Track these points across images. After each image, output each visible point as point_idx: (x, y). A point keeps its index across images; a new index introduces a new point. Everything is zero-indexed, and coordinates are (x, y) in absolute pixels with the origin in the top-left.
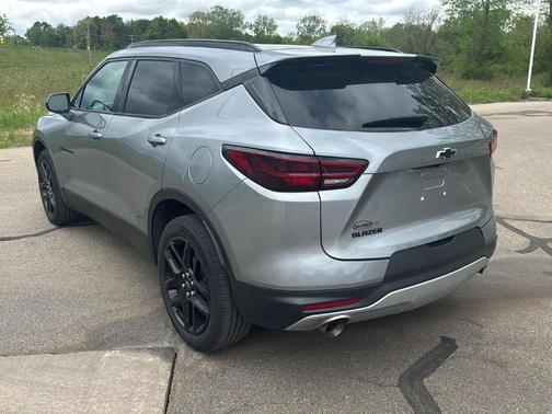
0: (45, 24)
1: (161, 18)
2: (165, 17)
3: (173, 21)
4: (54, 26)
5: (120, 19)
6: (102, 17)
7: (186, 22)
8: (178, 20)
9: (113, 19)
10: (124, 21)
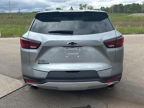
0: (103, 7)
1: (134, 3)
2: (135, 3)
3: (138, 4)
4: (105, 8)
5: (122, 5)
6: (117, 4)
7: (142, 4)
8: (139, 4)
9: (121, 5)
10: (123, 5)
